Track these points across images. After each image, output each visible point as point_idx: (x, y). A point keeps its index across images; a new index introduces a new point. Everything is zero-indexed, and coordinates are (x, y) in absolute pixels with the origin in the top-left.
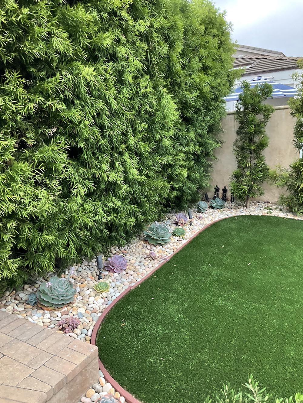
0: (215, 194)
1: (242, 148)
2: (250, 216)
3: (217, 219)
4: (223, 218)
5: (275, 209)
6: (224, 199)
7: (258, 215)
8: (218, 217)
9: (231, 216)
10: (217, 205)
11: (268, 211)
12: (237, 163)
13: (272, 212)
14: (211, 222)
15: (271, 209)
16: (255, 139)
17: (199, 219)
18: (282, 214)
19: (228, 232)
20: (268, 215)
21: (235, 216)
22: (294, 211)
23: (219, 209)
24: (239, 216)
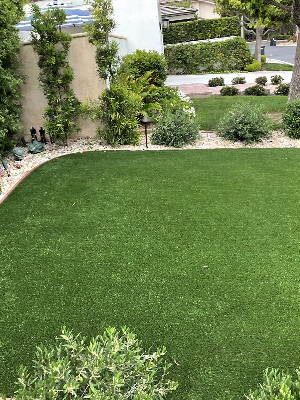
0: (33, 137)
1: (48, 83)
2: (72, 155)
3: (38, 164)
4: (44, 161)
5: (95, 143)
6: (44, 140)
7: (80, 152)
8: (38, 162)
9: (52, 158)
10: (36, 149)
11: (89, 146)
12: (46, 100)
13: (92, 147)
14: (31, 169)
15: (91, 144)
16: (59, 72)
17: (18, 167)
18: (102, 147)
19: (51, 175)
20: (89, 150)
21: (57, 158)
22: (111, 143)
23: (39, 153)
24: (60, 157)
